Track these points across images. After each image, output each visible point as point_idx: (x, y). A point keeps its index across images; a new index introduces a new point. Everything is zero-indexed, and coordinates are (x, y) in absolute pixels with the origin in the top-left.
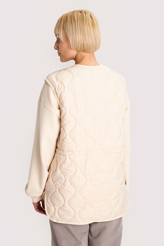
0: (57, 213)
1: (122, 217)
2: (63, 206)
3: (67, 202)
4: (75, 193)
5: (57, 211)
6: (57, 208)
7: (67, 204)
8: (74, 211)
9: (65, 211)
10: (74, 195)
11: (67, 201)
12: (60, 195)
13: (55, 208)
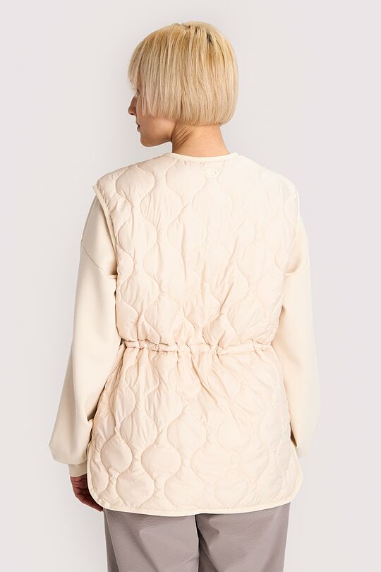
0: (113, 487)
1: (289, 503)
2: (129, 468)
3: (140, 458)
4: (158, 436)
5: (115, 482)
6: (116, 475)
7: (138, 464)
8: (155, 481)
9: (133, 480)
10: (155, 442)
11: (138, 456)
12: (123, 441)
13: (110, 475)
